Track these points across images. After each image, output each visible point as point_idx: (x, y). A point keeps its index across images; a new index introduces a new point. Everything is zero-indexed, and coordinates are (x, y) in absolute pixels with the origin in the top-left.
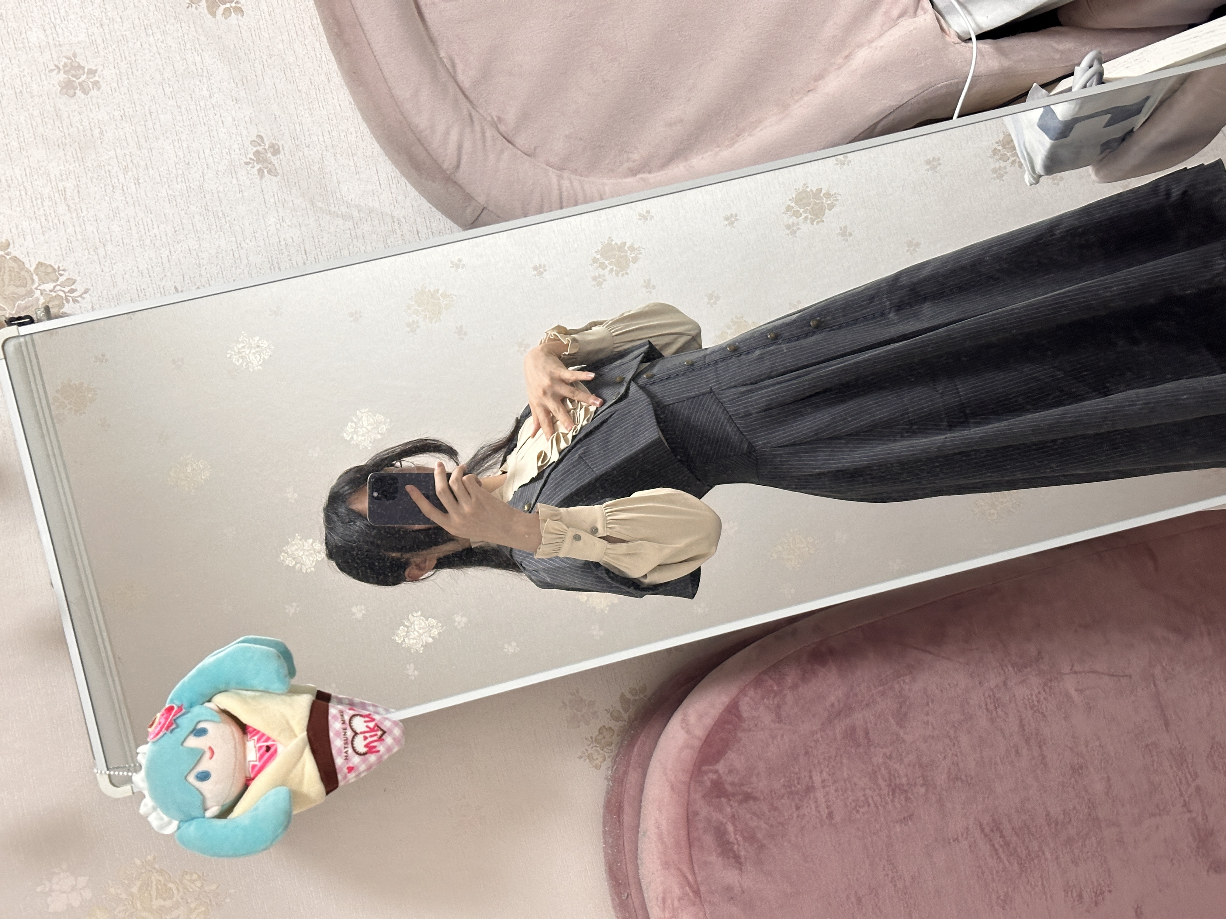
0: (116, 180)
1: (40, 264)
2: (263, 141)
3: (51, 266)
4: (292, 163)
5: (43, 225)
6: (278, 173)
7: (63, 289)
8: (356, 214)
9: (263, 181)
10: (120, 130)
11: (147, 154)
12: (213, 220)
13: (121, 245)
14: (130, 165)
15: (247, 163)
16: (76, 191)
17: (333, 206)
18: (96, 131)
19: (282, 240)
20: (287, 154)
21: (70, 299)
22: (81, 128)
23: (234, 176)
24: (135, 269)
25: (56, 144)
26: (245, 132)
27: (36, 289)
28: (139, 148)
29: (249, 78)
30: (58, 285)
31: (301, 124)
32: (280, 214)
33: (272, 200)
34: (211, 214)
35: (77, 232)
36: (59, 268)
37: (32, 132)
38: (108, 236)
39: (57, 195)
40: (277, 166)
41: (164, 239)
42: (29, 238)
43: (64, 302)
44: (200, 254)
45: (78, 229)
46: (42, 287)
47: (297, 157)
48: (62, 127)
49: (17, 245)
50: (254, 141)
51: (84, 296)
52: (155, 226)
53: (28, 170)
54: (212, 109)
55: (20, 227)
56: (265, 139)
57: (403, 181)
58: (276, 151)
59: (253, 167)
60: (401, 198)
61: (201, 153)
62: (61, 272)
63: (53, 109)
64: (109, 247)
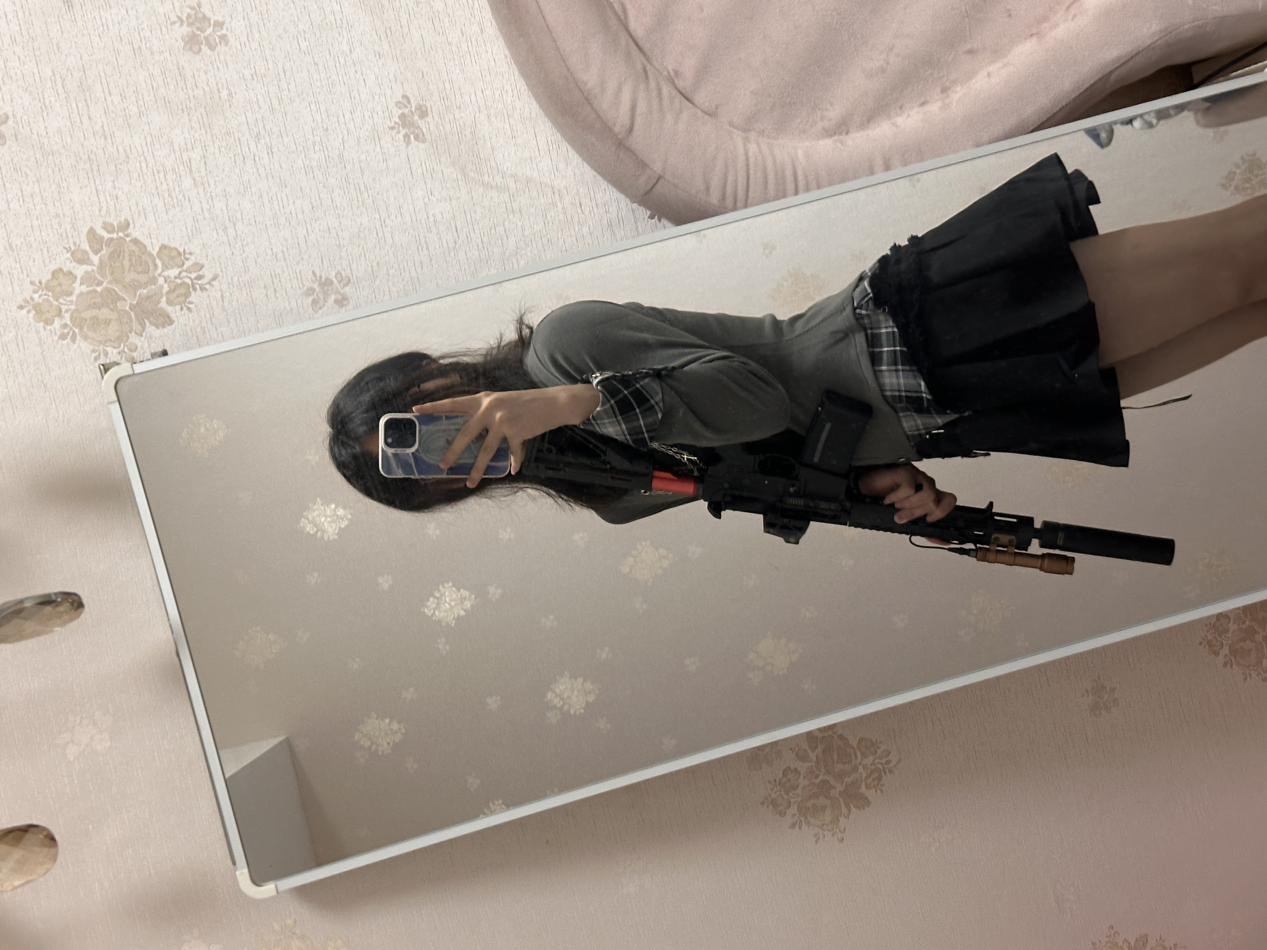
0: (247, 149)
1: (163, 247)
2: (409, 102)
3: (176, 249)
4: (441, 127)
5: (166, 201)
6: (426, 139)
7: (189, 275)
8: (512, 184)
9: (410, 148)
10: (251, 91)
11: (281, 118)
12: (354, 195)
13: (253, 223)
14: (262, 132)
15: (392, 128)
16: (203, 164)
17: (487, 175)
18: (224, 93)
19: (430, 215)
20: (436, 117)
21: (198, 287)
22: (207, 89)
23: (378, 144)
24: (269, 252)
25: (180, 107)
26: (389, 92)
27: (160, 275)
28: (272, 110)
29: (393, 29)
30: (184, 271)
31: (451, 81)
32: (428, 187)
33: (420, 171)
34: (352, 187)
35: (205, 210)
36: (184, 251)
37: (152, 93)
38: (239, 215)
39: (181, 167)
40: (424, 130)
41: (300, 217)
42: (151, 217)
43: (191, 289)
44: (340, 233)
45: (205, 207)
46: (166, 273)
47: (447, 120)
48: (187, 88)
49: (137, 225)
50: (400, 102)
51: (213, 283)
52: (291, 201)
53: (149, 139)
54: (352, 66)
55: (140, 205)
56: (412, 100)
57: (565, 146)
58: (423, 113)
59: (398, 132)
60: (562, 166)
61: (341, 117)
62: (187, 256)
63: (176, 68)
64: (240, 226)
